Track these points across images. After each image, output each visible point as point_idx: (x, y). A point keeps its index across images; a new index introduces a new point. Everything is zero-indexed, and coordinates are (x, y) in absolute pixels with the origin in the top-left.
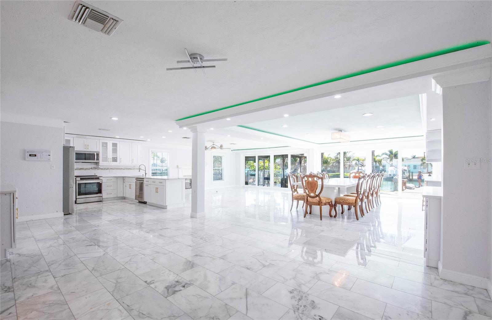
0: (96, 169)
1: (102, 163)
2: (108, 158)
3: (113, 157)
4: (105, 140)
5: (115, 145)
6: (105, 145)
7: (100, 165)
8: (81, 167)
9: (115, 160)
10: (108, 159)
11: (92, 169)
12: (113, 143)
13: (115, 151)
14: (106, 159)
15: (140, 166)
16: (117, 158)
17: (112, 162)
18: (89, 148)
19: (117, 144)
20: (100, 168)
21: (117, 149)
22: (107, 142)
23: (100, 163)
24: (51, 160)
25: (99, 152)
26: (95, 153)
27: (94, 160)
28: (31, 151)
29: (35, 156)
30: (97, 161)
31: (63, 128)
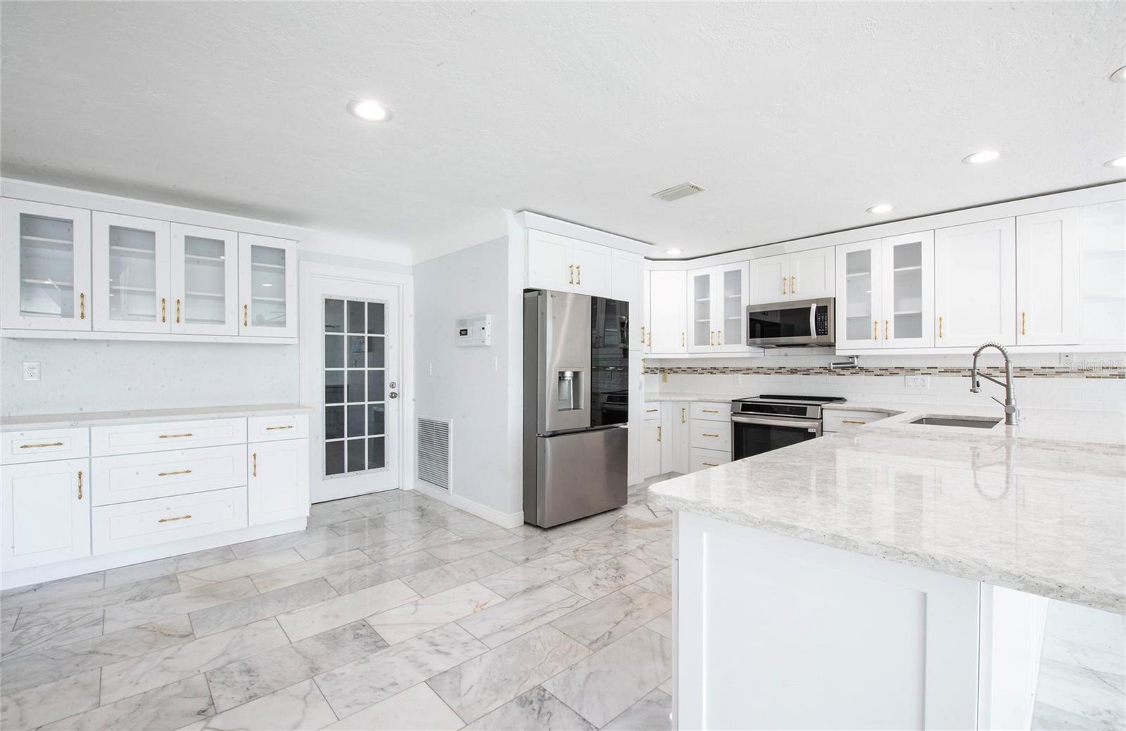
0: (845, 372)
1: (845, 346)
2: (873, 320)
3: (896, 317)
4: (856, 242)
5: (908, 255)
6: (859, 263)
7: (838, 353)
8: (793, 366)
9: (909, 325)
10: (873, 326)
11: (830, 370)
12: (896, 248)
13: (908, 283)
14: (861, 328)
15: (976, 355)
16: (919, 316)
17: (896, 337)
18: (798, 288)
19: (918, 246)
20: (862, 369)
21: (920, 270)
22: (869, 251)
23: (837, 348)
24: (488, 342)
25: (835, 298)
26: (814, 307)
27: (809, 334)
28: (462, 322)
29: (466, 334)
30: (823, 339)
31: (508, 236)
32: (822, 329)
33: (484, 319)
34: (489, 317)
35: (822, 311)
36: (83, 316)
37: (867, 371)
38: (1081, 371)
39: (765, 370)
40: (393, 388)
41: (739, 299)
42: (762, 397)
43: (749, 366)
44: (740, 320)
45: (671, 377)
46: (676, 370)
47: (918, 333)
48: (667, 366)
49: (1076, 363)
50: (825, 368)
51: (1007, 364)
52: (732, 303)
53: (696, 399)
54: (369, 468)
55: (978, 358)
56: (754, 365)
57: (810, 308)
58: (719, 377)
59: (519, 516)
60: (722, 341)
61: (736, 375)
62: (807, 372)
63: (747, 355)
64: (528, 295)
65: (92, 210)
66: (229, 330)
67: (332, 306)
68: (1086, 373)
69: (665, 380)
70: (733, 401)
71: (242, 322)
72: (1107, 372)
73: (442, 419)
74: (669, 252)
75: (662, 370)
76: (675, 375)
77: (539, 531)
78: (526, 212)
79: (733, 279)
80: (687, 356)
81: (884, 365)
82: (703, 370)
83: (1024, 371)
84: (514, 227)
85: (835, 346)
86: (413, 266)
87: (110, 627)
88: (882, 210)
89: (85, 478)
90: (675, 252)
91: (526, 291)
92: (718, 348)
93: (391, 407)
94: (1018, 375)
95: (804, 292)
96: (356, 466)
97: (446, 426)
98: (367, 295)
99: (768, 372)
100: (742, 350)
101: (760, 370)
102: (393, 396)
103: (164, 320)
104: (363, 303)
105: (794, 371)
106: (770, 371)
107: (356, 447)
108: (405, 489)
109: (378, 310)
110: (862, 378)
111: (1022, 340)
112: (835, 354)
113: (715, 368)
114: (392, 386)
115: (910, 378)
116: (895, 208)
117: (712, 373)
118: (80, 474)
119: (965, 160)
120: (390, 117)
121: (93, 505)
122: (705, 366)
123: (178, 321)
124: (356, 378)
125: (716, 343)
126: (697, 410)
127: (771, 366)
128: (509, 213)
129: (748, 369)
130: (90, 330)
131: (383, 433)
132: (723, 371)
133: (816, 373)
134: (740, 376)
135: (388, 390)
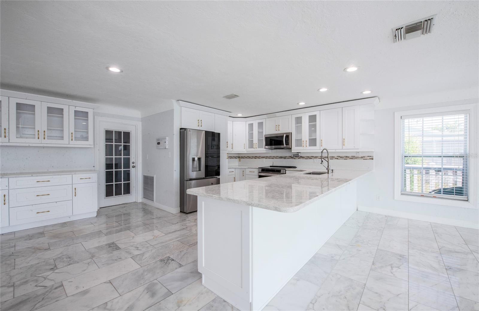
0: (296, 158)
1: (295, 149)
2: (302, 140)
3: (309, 139)
4: (298, 114)
5: (313, 119)
6: (299, 120)
7: (292, 151)
9: (313, 142)
10: (302, 142)
11: (292, 157)
12: (309, 116)
14: (299, 143)
16: (316, 139)
17: (309, 146)
18: (280, 129)
19: (315, 116)
20: (301, 157)
21: (316, 124)
22: (302, 117)
23: (292, 149)
24: (167, 147)
25: (291, 133)
26: (285, 135)
27: (283, 145)
28: (158, 140)
29: (160, 144)
30: (288, 146)
31: (174, 109)
32: (287, 143)
33: (166, 139)
34: (167, 138)
35: (287, 137)
36: (5, 137)
37: (303, 157)
38: (362, 157)
39: (272, 157)
40: (133, 164)
41: (262, 132)
42: (271, 166)
43: (267, 156)
44: (263, 139)
45: (242, 160)
46: (243, 157)
47: (315, 145)
48: (240, 156)
49: (361, 155)
50: (290, 157)
51: (328, 155)
52: (260, 133)
53: (247, 167)
54: (124, 194)
55: (323, 153)
56: (268, 155)
57: (283, 136)
58: (258, 159)
59: (179, 209)
60: (257, 147)
61: (263, 159)
62: (285, 158)
63: (265, 152)
64: (181, 130)
65: (9, 97)
66: (65, 142)
67: (108, 133)
68: (363, 158)
69: (240, 161)
70: (259, 168)
71: (70, 139)
72: (369, 158)
73: (152, 176)
74: (238, 115)
75: (239, 157)
76: (243, 159)
77: (185, 214)
78: (180, 101)
79: (260, 125)
80: (246, 152)
81: (308, 156)
82: (252, 157)
83: (332, 158)
84: (176, 106)
85: (291, 149)
86: (141, 118)
87: (17, 248)
88: (302, 104)
89: (7, 197)
90: (240, 115)
91: (181, 129)
92: (256, 150)
93: (132, 171)
94: (345, 158)
95: (282, 130)
96: (118, 193)
97: (153, 177)
98: (123, 129)
99: (273, 158)
100: (263, 150)
101: (270, 157)
102: (134, 167)
103: (38, 138)
104: (121, 132)
105: (281, 157)
106: (274, 158)
107: (118, 186)
108: (138, 202)
109: (127, 135)
110: (301, 160)
111: (344, 147)
112: (291, 152)
113: (256, 157)
114: (133, 163)
115: (315, 160)
116: (306, 103)
117: (255, 158)
118: (5, 196)
119: (318, 90)
120: (122, 71)
121: (10, 207)
122: (253, 156)
123: (44, 139)
124: (118, 160)
125: (255, 148)
126: (248, 171)
127: (274, 156)
128: (174, 101)
129: (267, 157)
130: (8, 142)
131: (130, 181)
132: (259, 157)
133: (288, 158)
134: (264, 159)
135: (131, 165)
